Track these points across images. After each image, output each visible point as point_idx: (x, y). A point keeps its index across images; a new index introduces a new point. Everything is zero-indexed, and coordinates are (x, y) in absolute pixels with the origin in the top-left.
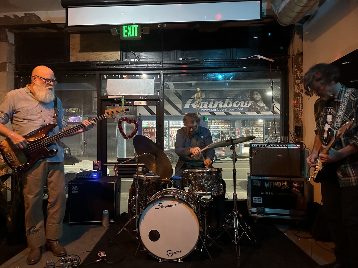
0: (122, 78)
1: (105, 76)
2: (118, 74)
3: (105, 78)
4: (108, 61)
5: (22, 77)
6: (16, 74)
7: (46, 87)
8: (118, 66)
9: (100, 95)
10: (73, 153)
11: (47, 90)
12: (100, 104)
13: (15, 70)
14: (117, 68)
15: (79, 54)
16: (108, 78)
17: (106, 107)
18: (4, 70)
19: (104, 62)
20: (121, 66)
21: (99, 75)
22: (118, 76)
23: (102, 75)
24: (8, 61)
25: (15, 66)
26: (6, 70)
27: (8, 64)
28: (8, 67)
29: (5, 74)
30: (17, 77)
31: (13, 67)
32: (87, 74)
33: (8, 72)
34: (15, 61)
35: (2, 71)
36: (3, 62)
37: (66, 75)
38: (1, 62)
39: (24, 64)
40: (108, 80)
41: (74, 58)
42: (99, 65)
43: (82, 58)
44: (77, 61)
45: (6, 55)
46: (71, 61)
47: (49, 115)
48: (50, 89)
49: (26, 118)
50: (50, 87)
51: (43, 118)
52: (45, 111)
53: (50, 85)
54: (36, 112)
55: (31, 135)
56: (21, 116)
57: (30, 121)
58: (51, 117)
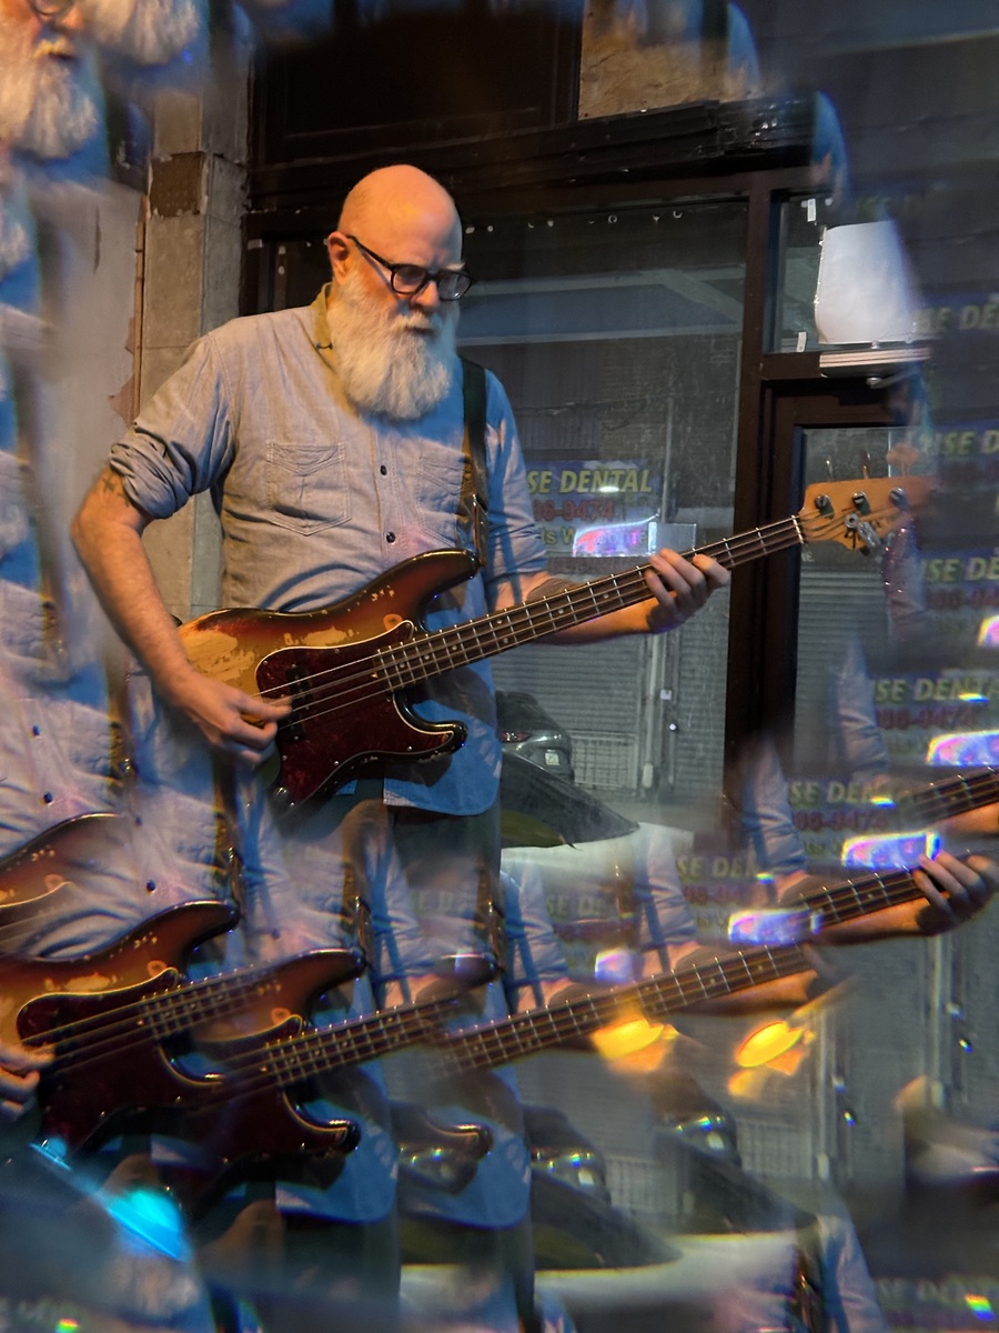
1: (811, 208)
3: (812, 217)
5: (282, 251)
6: (250, 227)
7: (393, 315)
9: (765, 349)
10: (589, 773)
11: (397, 335)
12: (761, 417)
13: (249, 203)
15: (636, 58)
16: (831, 219)
17: (804, 438)
18: (185, 210)
21: (767, 199)
23: (786, 199)
24: (208, 146)
25: (248, 177)
26: (196, 205)
27: (209, 166)
28: (208, 185)
29: (189, 232)
30: (256, 251)
31: (238, 184)
32: (687, 198)
33: (209, 216)
34: (249, 145)
35: (174, 215)
36: (179, 152)
37: (545, 222)
38: (173, 156)
39: (299, 162)
40: (829, 237)
41: (606, 94)
42: (774, 128)
43: (659, 86)
44: (622, 112)
45: (198, 108)
46: (586, 116)
47: (423, 499)
48: (417, 331)
49: (289, 500)
50: (416, 319)
51: (383, 518)
52: (403, 471)
53: (418, 307)
54: (352, 470)
55: (324, 612)
56: (263, 490)
57: (310, 527)
58: (437, 511)
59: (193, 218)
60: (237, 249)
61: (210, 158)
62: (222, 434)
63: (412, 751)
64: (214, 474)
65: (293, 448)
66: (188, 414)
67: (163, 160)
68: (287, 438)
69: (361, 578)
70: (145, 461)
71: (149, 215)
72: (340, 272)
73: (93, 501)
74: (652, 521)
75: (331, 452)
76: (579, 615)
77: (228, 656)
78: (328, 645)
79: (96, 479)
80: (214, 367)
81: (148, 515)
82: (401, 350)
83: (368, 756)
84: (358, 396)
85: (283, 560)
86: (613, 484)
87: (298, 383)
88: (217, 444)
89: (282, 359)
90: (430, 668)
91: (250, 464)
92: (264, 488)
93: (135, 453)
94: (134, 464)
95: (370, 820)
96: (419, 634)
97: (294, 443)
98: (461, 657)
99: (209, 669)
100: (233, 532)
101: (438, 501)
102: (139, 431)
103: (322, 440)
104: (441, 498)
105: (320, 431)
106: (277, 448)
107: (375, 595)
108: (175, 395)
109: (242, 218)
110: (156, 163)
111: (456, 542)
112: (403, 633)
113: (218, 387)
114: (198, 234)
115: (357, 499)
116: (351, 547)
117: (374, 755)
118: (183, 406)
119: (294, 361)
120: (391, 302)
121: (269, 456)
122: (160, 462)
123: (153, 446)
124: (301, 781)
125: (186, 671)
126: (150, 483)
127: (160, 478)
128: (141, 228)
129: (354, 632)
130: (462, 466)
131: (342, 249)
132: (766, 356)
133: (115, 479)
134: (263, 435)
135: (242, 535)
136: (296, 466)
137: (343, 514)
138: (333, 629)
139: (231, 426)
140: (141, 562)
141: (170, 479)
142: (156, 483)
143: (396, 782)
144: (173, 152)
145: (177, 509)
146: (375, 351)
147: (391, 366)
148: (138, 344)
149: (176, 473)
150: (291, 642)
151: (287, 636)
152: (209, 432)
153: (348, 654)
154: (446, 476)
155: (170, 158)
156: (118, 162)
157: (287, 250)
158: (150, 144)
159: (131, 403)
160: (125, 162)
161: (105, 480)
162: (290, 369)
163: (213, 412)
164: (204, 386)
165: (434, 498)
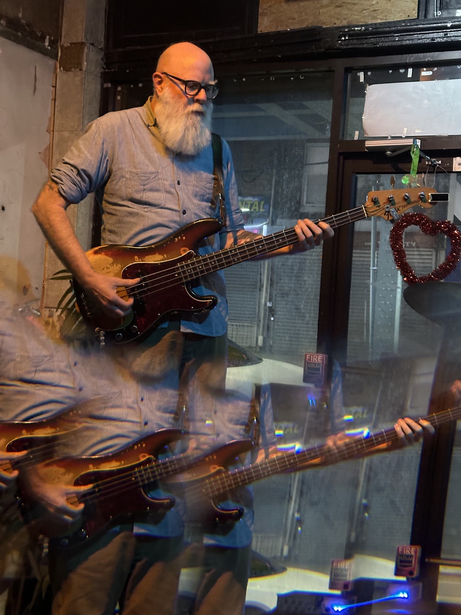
0: (416, 78)
1: (361, 75)
2: (406, 66)
3: (362, 80)
4: (376, 24)
7: (186, 106)
8: (409, 37)
9: (340, 138)
11: (188, 115)
13: (105, 66)
14: (404, 43)
16: (370, 81)
17: (356, 178)
18: (75, 68)
19: (362, 26)
20: (420, 36)
21: (343, 71)
22: (406, 73)
23: (351, 72)
24: (87, 40)
25: (104, 55)
26: (81, 67)
27: (87, 49)
28: (87, 57)
29: (78, 79)
30: (108, 88)
31: (101, 57)
32: (307, 70)
33: (87, 71)
34: (105, 40)
35: (71, 71)
36: (74, 42)
37: (242, 78)
38: (70, 43)
39: (129, 48)
40: (369, 89)
41: (270, 22)
42: (347, 39)
43: (294, 19)
44: (278, 30)
45: (83, 22)
46: (261, 31)
47: (196, 196)
48: (197, 113)
49: (137, 196)
50: (196, 107)
51: (181, 203)
52: (187, 183)
53: (198, 101)
54: (165, 182)
55: (153, 246)
56: (124, 192)
57: (147, 208)
58: (202, 201)
59: (79, 73)
60: (99, 87)
61: (88, 45)
62: (105, 165)
63: (193, 309)
64: (100, 182)
65: (138, 173)
66: (89, 156)
67: (66, 45)
68: (135, 168)
69: (170, 231)
70: (68, 177)
71: (58, 70)
72: (159, 91)
73: (43, 195)
74: (265, 224)
75: (155, 175)
76: (268, 249)
77: (108, 266)
78: (155, 261)
79: (44, 185)
80: (101, 134)
81: (69, 202)
82: (190, 122)
83: (173, 311)
85: (134, 223)
86: (247, 208)
87: (140, 142)
88: (102, 169)
89: (132, 131)
90: (202, 272)
91: (118, 180)
92: (124, 190)
93: (64, 173)
94: (63, 178)
95: (174, 340)
96: (197, 256)
97: (139, 170)
98: (216, 267)
99: (101, 272)
100: (108, 211)
101: (202, 197)
102: (65, 163)
103: (151, 169)
104: (204, 196)
105: (150, 165)
106: (131, 172)
107: (176, 239)
108: (82, 147)
109: (101, 73)
110: (62, 47)
111: (210, 215)
112: (189, 256)
113: (103, 144)
114: (82, 79)
115: (168, 196)
116: (166, 217)
117: (176, 311)
118: (86, 152)
119: (138, 132)
120: (185, 99)
121: (128, 176)
122: (75, 178)
123: (72, 170)
124: (143, 323)
126: (70, 187)
127: (76, 185)
128: (55, 77)
129: (167, 255)
130: (213, 182)
131: (160, 80)
132: (341, 141)
133: (54, 185)
134: (123, 166)
135: (113, 212)
136: (140, 181)
137: (162, 203)
138: (157, 254)
139: (109, 162)
140: (68, 223)
141: (80, 186)
142: (73, 187)
143: (186, 322)
144: (70, 42)
145: (82, 200)
146: (178, 123)
147: (185, 130)
148: (52, 129)
149: (82, 183)
150: (138, 260)
151: (136, 257)
152: (99, 165)
153: (164, 265)
154: (206, 186)
155: (69, 45)
156: (45, 46)
157: (122, 88)
158: (59, 38)
159: (48, 156)
160: (48, 46)
161: (48, 185)
162: (136, 136)
163: (100, 155)
164: (96, 143)
165: (201, 196)
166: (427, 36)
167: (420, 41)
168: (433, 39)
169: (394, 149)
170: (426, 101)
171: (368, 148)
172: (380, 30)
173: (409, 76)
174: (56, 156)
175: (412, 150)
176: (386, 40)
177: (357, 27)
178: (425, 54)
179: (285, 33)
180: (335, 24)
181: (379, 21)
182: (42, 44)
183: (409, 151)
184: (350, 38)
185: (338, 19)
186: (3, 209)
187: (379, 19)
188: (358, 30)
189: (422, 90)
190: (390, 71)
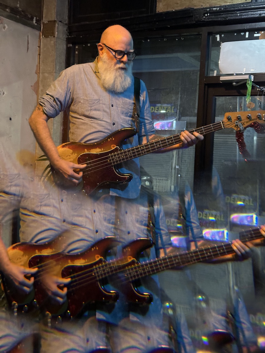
0: (251, 38)
1: (218, 37)
2: (245, 31)
3: (218, 39)
4: (225, 6)
6: (68, 41)
7: (115, 64)
8: (245, 14)
9: (206, 75)
10: (157, 188)
12: (205, 93)
13: (68, 34)
14: (243, 17)
16: (223, 40)
17: (216, 99)
18: (51, 36)
19: (217, 7)
20: (252, 13)
21: (207, 34)
22: (245, 34)
23: (212, 35)
24: (57, 19)
25: (68, 27)
26: (54, 35)
27: (58, 24)
28: (57, 29)
29: (52, 42)
30: (70, 47)
31: (65, 29)
32: (186, 34)
33: (58, 38)
34: (68, 18)
35: (48, 37)
36: (50, 20)
37: (147, 40)
38: (48, 21)
39: (83, 23)
40: (223, 45)
41: (164, 6)
42: (208, 16)
43: (178, 3)
44: (168, 11)
45: (55, 9)
46: (158, 11)
47: (123, 113)
48: (122, 69)
49: (87, 113)
50: (121, 65)
51: (112, 119)
52: (117, 106)
53: (122, 62)
54: (104, 106)
55: (95, 144)
56: (80, 111)
57: (92, 121)
58: (127, 117)
59: (53, 38)
60: (65, 46)
61: (58, 22)
62: (69, 95)
63: (118, 181)
64: (66, 106)
65: (88, 100)
66: (60, 90)
67: (45, 23)
68: (86, 97)
69: (106, 135)
70: (48, 102)
71: (41, 37)
72: (101, 54)
73: (35, 113)
74: (174, 120)
77: (70, 155)
79: (35, 107)
80: (67, 78)
81: (49, 117)
82: (118, 74)
83: (106, 182)
84: (106, 86)
85: (85, 129)
86: (164, 110)
87: (90, 82)
88: (68, 98)
89: (85, 76)
90: (123, 159)
91: (77, 104)
92: (80, 110)
93: (46, 100)
94: (46, 103)
96: (120, 150)
97: (88, 98)
98: (131, 157)
99: (65, 158)
100: (72, 121)
102: (47, 94)
103: (96, 97)
104: (128, 113)
105: (95, 95)
106: (84, 99)
108: (57, 85)
109: (66, 38)
110: (43, 23)
111: (131, 125)
112: (116, 150)
113: (68, 83)
114: (55, 42)
115: (105, 114)
116: (103, 126)
117: (108, 182)
118: (59, 88)
119: (88, 76)
120: (115, 61)
121: (82, 102)
122: (53, 103)
123: (51, 98)
124: (89, 188)
125: (58, 159)
126: (49, 108)
127: (52, 107)
128: (40, 41)
129: (103, 149)
130: (133, 105)
131: (101, 48)
132: (206, 77)
133: (40, 107)
134: (80, 96)
135: (75, 122)
136: (89, 104)
137: (101, 118)
139: (71, 94)
140: (47, 129)
142: (51, 108)
143: (113, 189)
144: (48, 20)
145: (57, 115)
146: (111, 74)
147: (115, 78)
148: (38, 72)
149: (56, 106)
150: (87, 151)
152: (65, 95)
153: (101, 155)
154: (129, 108)
155: (47, 22)
156: (33, 23)
157: (78, 47)
158: (42, 18)
159: (36, 88)
160: (35, 23)
161: (38, 107)
162: (88, 78)
163: (66, 90)
164: (64, 83)
165: (126, 113)
166: (257, 13)
167: (252, 16)
168: (260, 14)
169: (238, 81)
170: (257, 52)
171: (221, 81)
172: (227, 9)
173: (246, 37)
174: (41, 88)
175: (247, 82)
176: (232, 15)
177: (215, 7)
178: (256, 23)
179: (172, 13)
180: (202, 6)
181: (228, 4)
182: (32, 22)
183: (246, 83)
184: (210, 15)
185: (203, 3)
186: (10, 119)
187: (229, 2)
188: (215, 10)
189: (254, 45)
190: (235, 34)
